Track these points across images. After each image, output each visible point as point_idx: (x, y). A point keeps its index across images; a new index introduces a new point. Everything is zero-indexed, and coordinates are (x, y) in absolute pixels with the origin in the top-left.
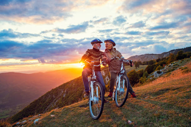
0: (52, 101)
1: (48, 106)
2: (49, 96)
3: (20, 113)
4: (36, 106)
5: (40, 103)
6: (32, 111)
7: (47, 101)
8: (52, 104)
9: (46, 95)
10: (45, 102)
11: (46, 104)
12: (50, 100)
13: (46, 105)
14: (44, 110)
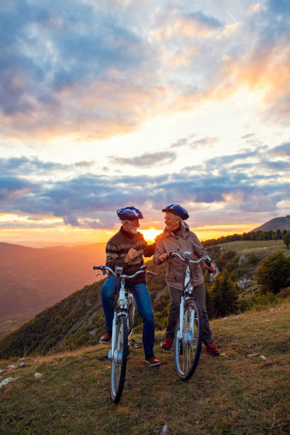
0: (84, 314)
1: (74, 323)
2: (79, 301)
3: (14, 334)
4: (48, 321)
5: (58, 316)
6: (38, 333)
7: (73, 312)
8: (82, 321)
9: (72, 299)
10: (69, 316)
11: (71, 320)
12: (80, 312)
13: (69, 323)
14: (66, 333)
